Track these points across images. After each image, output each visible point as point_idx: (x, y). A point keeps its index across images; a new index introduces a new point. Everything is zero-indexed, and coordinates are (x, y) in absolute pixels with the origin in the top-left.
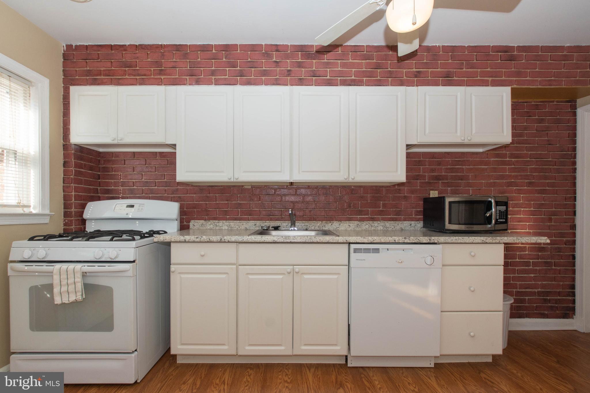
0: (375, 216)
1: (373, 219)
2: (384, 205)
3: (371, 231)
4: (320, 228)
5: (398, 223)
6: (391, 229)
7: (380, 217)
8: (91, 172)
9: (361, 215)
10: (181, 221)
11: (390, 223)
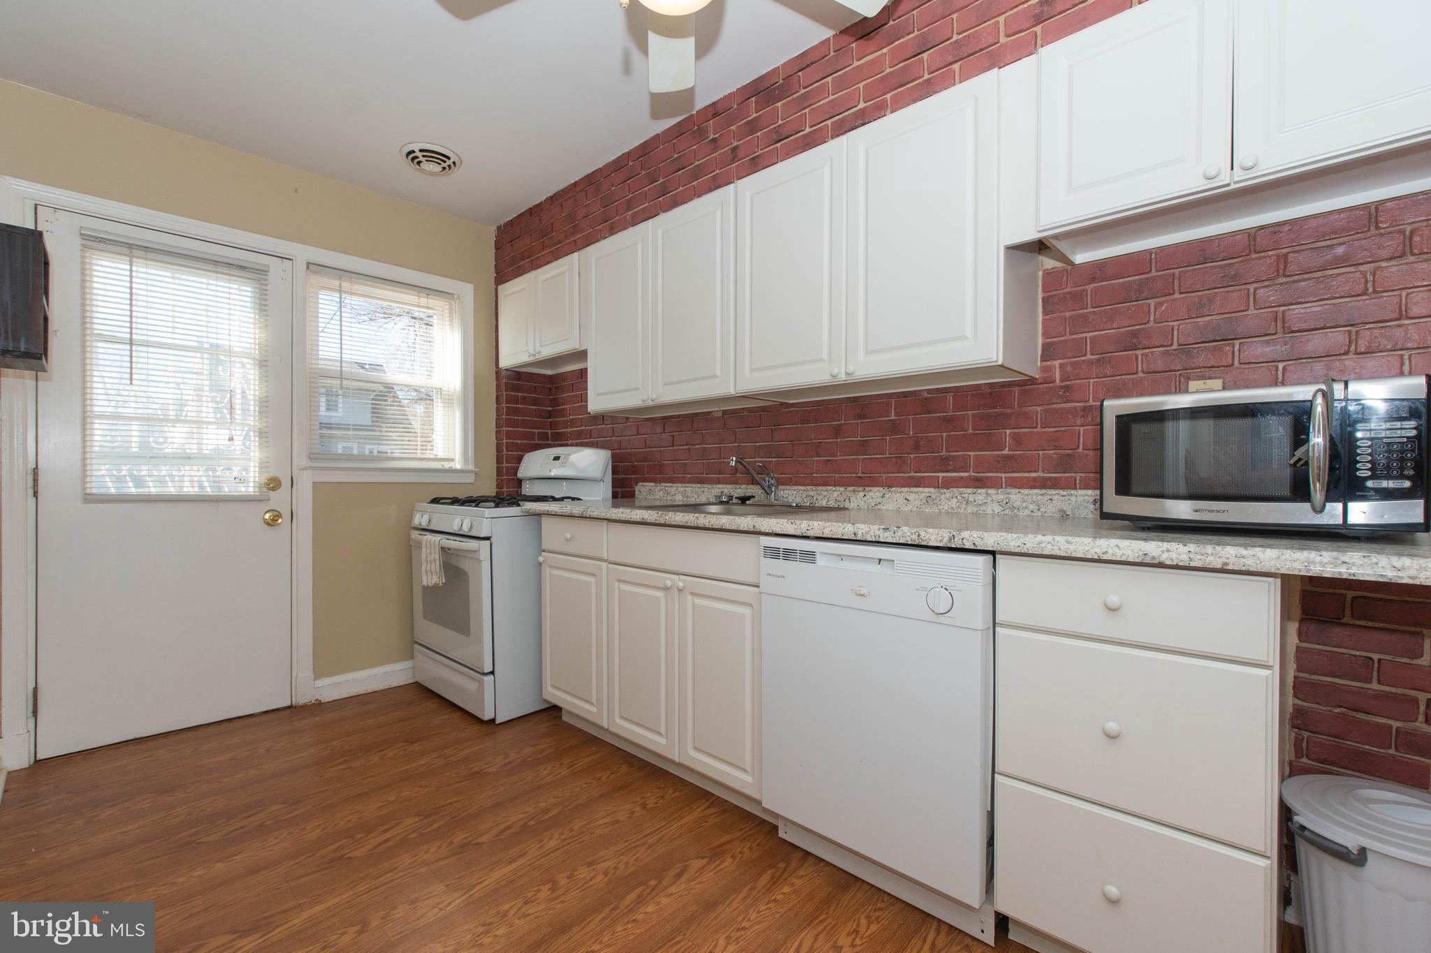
0: (989, 474)
1: (979, 483)
2: (1018, 440)
3: (966, 516)
4: (839, 503)
5: (1051, 495)
6: (1029, 513)
7: (1003, 475)
8: (535, 407)
9: (947, 472)
10: (616, 483)
11: (1027, 495)
